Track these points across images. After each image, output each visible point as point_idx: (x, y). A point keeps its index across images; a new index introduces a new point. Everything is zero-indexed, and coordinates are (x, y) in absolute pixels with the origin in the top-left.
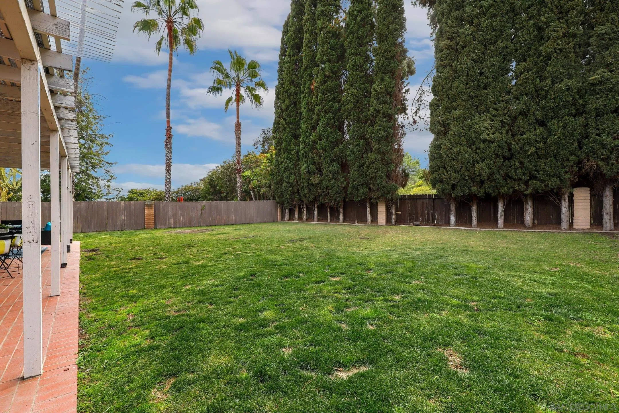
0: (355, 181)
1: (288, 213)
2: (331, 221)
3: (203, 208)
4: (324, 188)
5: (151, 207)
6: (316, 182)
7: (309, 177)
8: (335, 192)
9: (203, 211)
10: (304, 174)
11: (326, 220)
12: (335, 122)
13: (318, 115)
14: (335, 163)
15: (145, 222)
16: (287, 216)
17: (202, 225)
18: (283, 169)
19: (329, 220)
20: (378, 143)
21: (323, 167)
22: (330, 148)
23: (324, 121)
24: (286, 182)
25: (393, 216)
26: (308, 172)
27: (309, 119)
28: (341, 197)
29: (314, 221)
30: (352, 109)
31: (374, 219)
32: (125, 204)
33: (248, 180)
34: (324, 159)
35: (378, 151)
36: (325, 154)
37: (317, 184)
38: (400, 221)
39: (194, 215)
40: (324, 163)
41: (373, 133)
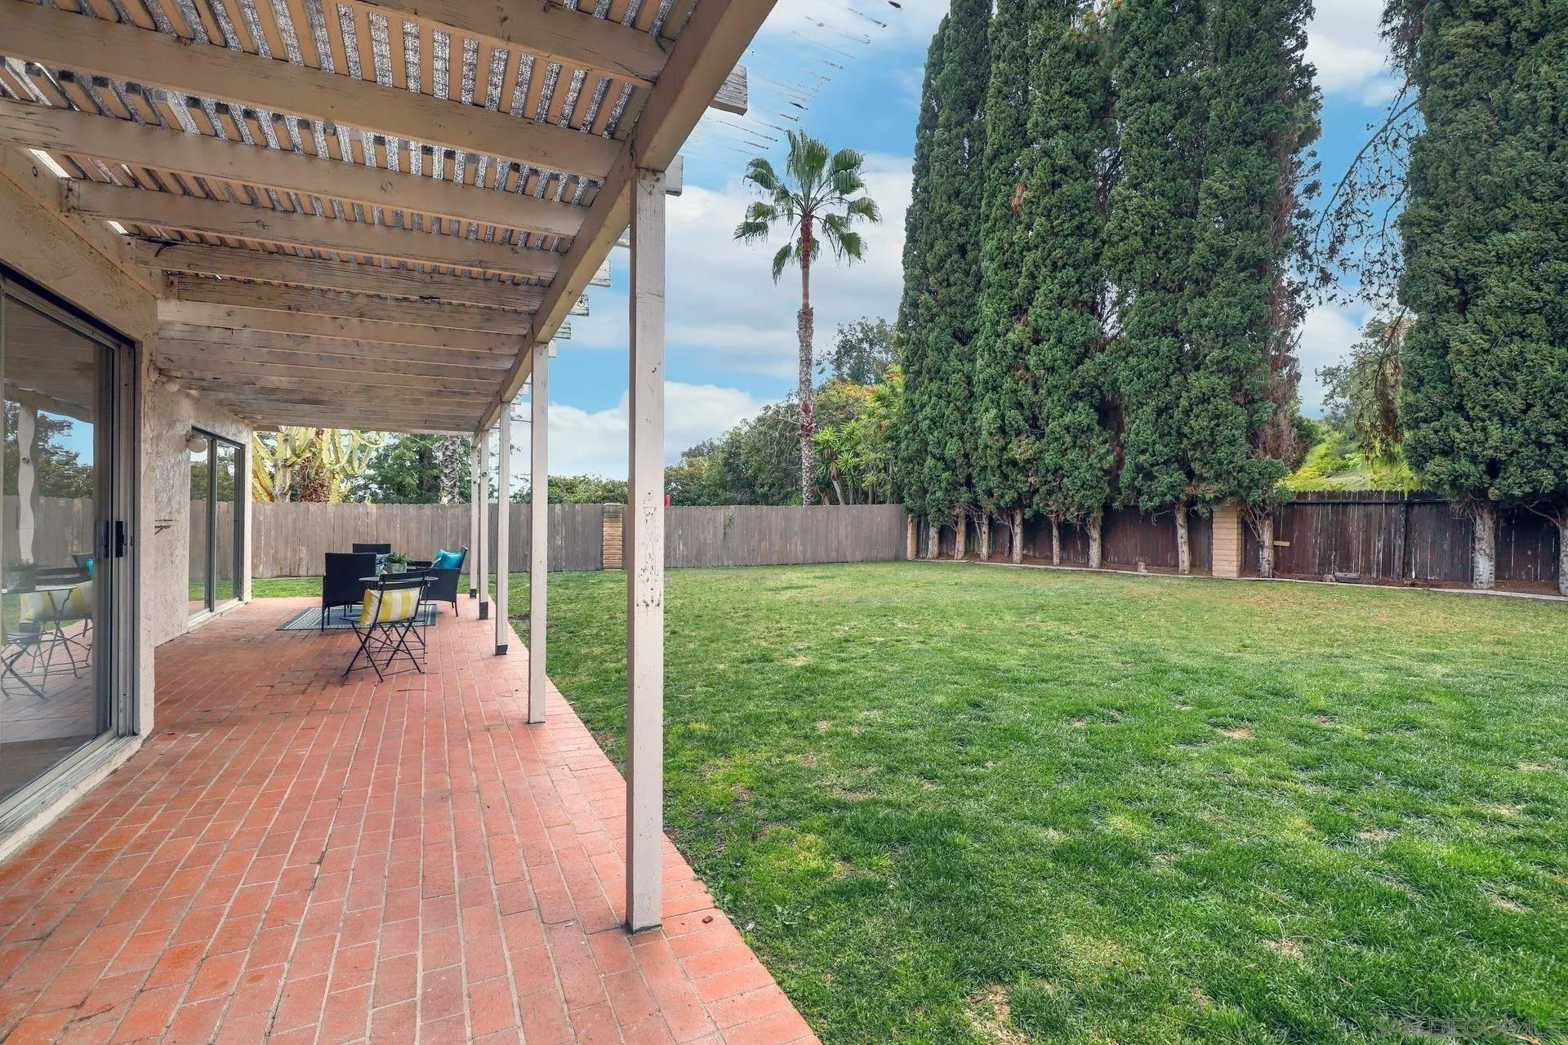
0: (1143, 452)
1: (936, 540)
2: (1062, 562)
3: (729, 523)
4: (1048, 471)
5: (617, 517)
6: (1026, 456)
7: (1002, 442)
8: (1079, 483)
9: (729, 531)
10: (991, 434)
11: (1049, 559)
12: (1081, 292)
13: (1033, 277)
14: (1081, 404)
15: (602, 555)
16: (933, 547)
17: (725, 563)
18: (927, 422)
19: (1056, 560)
20: (1220, 345)
21: (1044, 414)
22: (1066, 362)
23: (1051, 291)
24: (934, 456)
25: (1267, 555)
26: (1002, 430)
27: (1003, 287)
28: (1099, 497)
29: (1010, 560)
30: (1137, 253)
31: (1201, 562)
32: (563, 510)
33: (828, 455)
34: (1049, 394)
35: (1222, 367)
36: (1052, 380)
37: (1028, 461)
38: (1285, 566)
39: (710, 539)
40: (1049, 404)
41: (1205, 315)
